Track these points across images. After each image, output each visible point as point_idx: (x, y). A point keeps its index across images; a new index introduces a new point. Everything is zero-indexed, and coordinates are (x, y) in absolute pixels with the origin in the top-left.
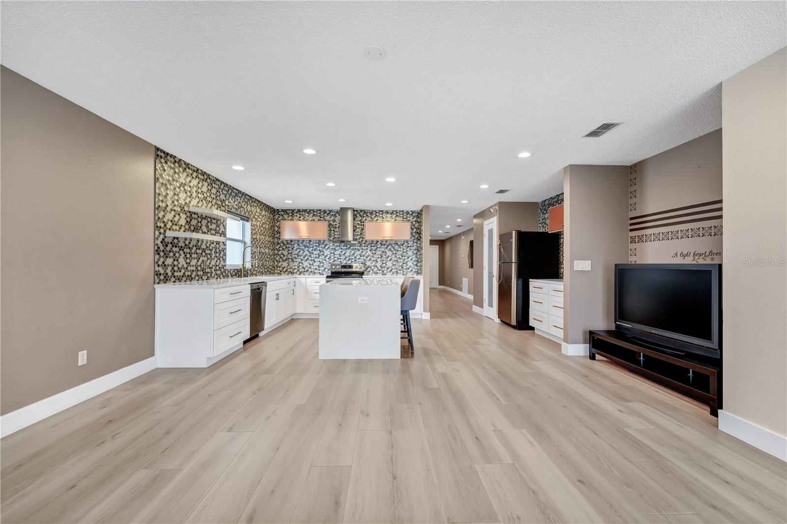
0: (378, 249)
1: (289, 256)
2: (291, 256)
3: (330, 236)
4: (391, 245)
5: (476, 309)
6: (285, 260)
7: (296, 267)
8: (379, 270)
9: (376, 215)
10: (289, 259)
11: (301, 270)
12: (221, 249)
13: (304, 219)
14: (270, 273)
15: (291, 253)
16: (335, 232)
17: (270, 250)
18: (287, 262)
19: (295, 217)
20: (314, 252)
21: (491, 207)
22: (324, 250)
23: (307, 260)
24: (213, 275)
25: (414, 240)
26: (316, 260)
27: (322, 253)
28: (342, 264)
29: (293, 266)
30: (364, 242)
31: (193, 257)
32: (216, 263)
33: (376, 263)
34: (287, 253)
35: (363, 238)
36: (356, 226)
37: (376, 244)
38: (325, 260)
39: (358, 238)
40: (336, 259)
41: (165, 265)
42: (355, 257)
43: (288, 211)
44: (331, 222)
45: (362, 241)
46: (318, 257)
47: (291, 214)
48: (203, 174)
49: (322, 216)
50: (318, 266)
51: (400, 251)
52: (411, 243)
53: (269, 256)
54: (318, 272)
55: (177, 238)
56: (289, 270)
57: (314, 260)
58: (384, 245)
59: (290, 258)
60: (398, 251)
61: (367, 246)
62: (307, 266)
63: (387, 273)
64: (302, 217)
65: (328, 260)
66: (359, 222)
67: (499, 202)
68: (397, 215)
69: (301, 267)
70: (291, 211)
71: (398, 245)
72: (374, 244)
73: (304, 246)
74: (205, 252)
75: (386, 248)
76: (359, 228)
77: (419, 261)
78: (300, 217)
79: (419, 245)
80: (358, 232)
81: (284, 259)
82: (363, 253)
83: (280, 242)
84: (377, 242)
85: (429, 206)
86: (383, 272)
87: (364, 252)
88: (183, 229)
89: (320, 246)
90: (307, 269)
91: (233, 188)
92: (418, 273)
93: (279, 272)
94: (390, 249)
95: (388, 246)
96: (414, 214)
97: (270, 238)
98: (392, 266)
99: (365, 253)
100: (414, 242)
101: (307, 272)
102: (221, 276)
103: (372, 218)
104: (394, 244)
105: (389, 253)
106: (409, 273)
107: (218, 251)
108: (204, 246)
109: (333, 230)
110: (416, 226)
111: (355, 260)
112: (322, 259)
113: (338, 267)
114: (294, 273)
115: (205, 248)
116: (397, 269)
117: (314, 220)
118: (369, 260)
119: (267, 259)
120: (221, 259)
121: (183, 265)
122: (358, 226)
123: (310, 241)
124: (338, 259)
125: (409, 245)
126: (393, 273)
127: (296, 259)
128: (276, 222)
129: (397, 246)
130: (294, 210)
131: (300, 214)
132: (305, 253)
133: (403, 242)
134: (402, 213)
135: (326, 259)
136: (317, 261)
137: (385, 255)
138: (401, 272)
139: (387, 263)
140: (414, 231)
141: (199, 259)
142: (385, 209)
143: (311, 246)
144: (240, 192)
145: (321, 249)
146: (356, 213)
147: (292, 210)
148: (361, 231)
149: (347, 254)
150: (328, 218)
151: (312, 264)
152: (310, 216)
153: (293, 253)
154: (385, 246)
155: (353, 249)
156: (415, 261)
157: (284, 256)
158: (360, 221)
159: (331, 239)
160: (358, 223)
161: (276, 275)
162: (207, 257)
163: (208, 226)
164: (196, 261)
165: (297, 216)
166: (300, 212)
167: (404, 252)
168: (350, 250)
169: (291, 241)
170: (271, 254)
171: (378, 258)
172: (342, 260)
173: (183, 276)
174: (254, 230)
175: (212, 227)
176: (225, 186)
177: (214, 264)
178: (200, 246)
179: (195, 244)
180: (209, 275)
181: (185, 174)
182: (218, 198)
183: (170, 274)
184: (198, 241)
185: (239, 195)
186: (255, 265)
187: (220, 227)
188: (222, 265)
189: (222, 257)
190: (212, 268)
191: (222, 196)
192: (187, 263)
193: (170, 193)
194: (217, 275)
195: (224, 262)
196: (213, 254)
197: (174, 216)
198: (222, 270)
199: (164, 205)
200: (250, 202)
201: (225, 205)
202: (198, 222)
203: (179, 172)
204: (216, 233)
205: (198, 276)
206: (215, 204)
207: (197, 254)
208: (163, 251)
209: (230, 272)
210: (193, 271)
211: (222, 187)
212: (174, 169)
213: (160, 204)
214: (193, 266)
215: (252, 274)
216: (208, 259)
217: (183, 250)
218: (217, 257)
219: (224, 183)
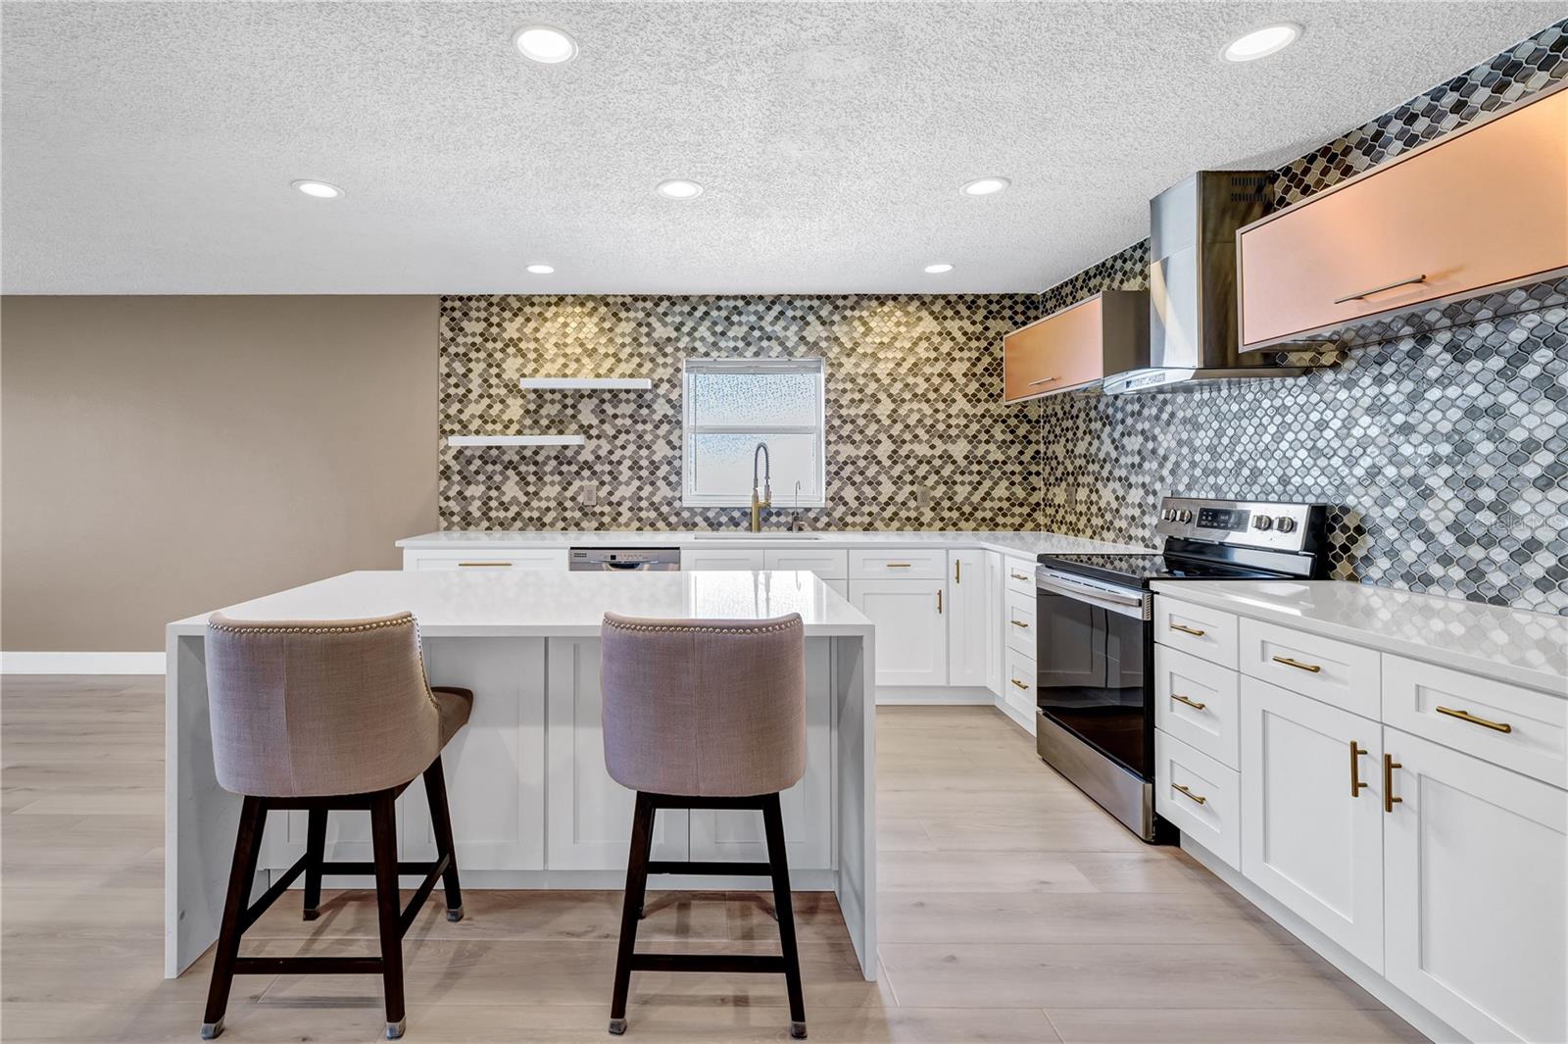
1: (1068, 463)
2: (1073, 463)
6: (1062, 480)
7: (1084, 509)
10: (1068, 474)
11: (1093, 521)
12: (656, 458)
15: (1073, 452)
18: (1064, 485)
20: (1126, 441)
22: (1157, 431)
23: (1108, 480)
24: (622, 520)
26: (1133, 480)
27: (1151, 445)
29: (1077, 502)
31: (548, 482)
32: (636, 494)
33: (1416, 505)
34: (1064, 453)
38: (1162, 479)
40: (1198, 472)
42: (1284, 463)
46: (1140, 466)
48: (584, 300)
50: (1140, 506)
53: (976, 467)
55: (498, 448)
57: (1127, 479)
62: (1109, 504)
63: (1511, 592)
69: (1094, 510)
73: (1101, 419)
81: (1059, 474)
88: (515, 427)
89: (1146, 413)
90: (1108, 517)
91: (720, 298)
97: (991, 405)
102: (660, 524)
107: (644, 464)
108: (586, 458)
115: (591, 459)
119: (965, 478)
121: (515, 498)
127: (1084, 475)
132: (1104, 449)
135: (1164, 473)
136: (1137, 486)
141: (569, 483)
143: (1120, 417)
144: (754, 300)
145: (1147, 426)
151: (1124, 499)
153: (1077, 452)
157: (1059, 464)
162: (599, 479)
163: (603, 411)
164: (559, 488)
170: (997, 457)
174: (852, 390)
175: (619, 411)
176: (673, 304)
177: (628, 495)
178: (574, 457)
179: (553, 454)
180: (606, 519)
181: (520, 320)
182: (644, 340)
183: (477, 514)
184: (565, 447)
185: (752, 308)
186: (857, 498)
187: (655, 407)
188: (665, 498)
189: (665, 478)
190: (619, 504)
191: (661, 332)
192: (527, 494)
193: (478, 368)
194: (640, 520)
195: (674, 490)
196: (625, 473)
197: (490, 406)
198: (665, 509)
199: (461, 391)
200: (824, 313)
201: (677, 349)
202: (565, 407)
203: (504, 320)
204: (636, 422)
205: (564, 519)
206: (631, 355)
207: (561, 473)
208: (460, 473)
209: (701, 514)
210: (548, 509)
211: (661, 310)
212: (486, 320)
213: (452, 391)
214: (548, 499)
215: (843, 525)
216: (603, 483)
217: (515, 468)
218: (640, 478)
219: (669, 298)
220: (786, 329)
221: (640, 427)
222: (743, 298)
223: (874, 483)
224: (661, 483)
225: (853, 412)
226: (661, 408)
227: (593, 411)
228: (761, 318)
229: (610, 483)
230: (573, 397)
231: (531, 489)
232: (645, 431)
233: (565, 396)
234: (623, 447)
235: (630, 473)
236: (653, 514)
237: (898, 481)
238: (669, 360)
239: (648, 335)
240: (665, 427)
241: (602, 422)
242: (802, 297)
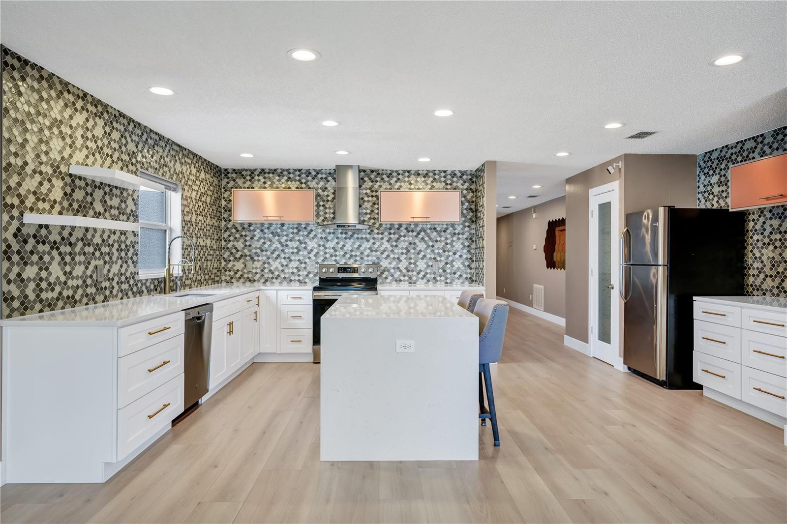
0: (402, 238)
1: (246, 251)
2: (250, 251)
3: (318, 216)
4: (425, 231)
5: (570, 342)
6: (240, 258)
7: (258, 271)
8: (404, 276)
9: (399, 179)
10: (246, 256)
11: (266, 276)
13: (271, 186)
14: (214, 282)
15: (250, 246)
16: (326, 208)
17: (214, 242)
18: (242, 261)
19: (256, 183)
20: (289, 243)
21: (610, 163)
22: (307, 240)
23: (277, 258)
25: (465, 221)
26: (293, 258)
27: (303, 245)
28: (338, 266)
29: (253, 268)
30: (377, 225)
31: (77, 261)
32: (119, 270)
33: (398, 264)
34: (243, 246)
35: (374, 219)
36: (362, 199)
37: (398, 229)
38: (309, 258)
39: (366, 219)
40: (328, 256)
41: (22, 281)
42: (362, 253)
43: (244, 173)
44: (320, 191)
45: (374, 223)
46: (297, 253)
47: (248, 178)
48: (96, 103)
49: (304, 181)
50: (297, 268)
51: (440, 241)
52: (459, 229)
53: (212, 252)
54: (297, 278)
55: (47, 227)
56: (246, 276)
57: (289, 258)
58: (413, 231)
59: (248, 253)
60: (437, 241)
61: (382, 234)
62: (277, 268)
63: (417, 280)
64: (269, 183)
65: (314, 258)
66: (368, 191)
67: (625, 154)
68: (435, 179)
69: (266, 271)
70: (249, 173)
71: (437, 231)
72: (395, 229)
73: (272, 233)
74: (100, 250)
75: (416, 236)
76: (368, 201)
77: (474, 259)
78: (265, 183)
79: (473, 231)
80: (366, 209)
81: (238, 256)
82: (376, 246)
83: (229, 226)
84: (400, 225)
85: (495, 162)
86: (410, 278)
87: (378, 244)
88: (57, 207)
89: (301, 233)
90: (276, 273)
91: (151, 131)
92: (473, 281)
93: (228, 278)
94: (423, 239)
95: (419, 234)
96: (465, 177)
97: (214, 221)
98: (426, 269)
99: (379, 247)
100: (465, 227)
101: (277, 278)
102: (130, 293)
103: (390, 184)
104: (430, 229)
105: (421, 246)
106: (457, 281)
107: (123, 246)
108: (97, 240)
109: (324, 206)
110: (469, 197)
111: (362, 258)
112: (303, 255)
113: (331, 270)
114: (254, 281)
115: (100, 241)
116: (434, 273)
117: (289, 188)
118: (386, 258)
119: (210, 258)
120: (130, 262)
121: (58, 278)
122: (366, 199)
123: (283, 225)
124: (331, 256)
125: (457, 232)
126: (428, 281)
127: (258, 256)
128: (223, 190)
129: (435, 233)
130: (255, 170)
131: (265, 178)
132: (274, 246)
133: (445, 226)
134: (443, 174)
135: (310, 255)
136: (295, 260)
137: (414, 249)
138: (443, 278)
139: (417, 263)
140: (465, 207)
141: (89, 263)
142: (413, 168)
143: (285, 233)
144: (161, 138)
145: (301, 238)
146: (366, 175)
147: (250, 170)
148: (372, 206)
149: (348, 247)
150: (313, 184)
151: (287, 266)
152: (283, 181)
153: (253, 246)
154: (415, 234)
155: (358, 238)
156: (467, 258)
157: (238, 251)
158: (370, 189)
159: (320, 221)
160: (366, 194)
161: (224, 284)
162: (103, 259)
163: (105, 202)
164: (83, 267)
165: (259, 180)
166: (265, 173)
167: (447, 244)
168: (352, 240)
169: (250, 225)
170: (215, 247)
171: (402, 253)
172: (338, 258)
173: (58, 299)
174: (187, 206)
175: (112, 203)
177: (116, 271)
178: (91, 239)
179: (80, 235)
180: (107, 292)
182: (124, 149)
183: (32, 296)
184: (87, 229)
187: (128, 202)
188: (131, 273)
189: (131, 258)
190: (113, 279)
191: (130, 145)
192: (65, 273)
194: (122, 290)
195: (135, 266)
197: (41, 183)
198: (132, 281)
199: (20, 162)
201: (137, 161)
202: (87, 193)
205: (87, 295)
207: (84, 253)
209: (145, 284)
210: (78, 287)
213: (12, 160)
214: (77, 277)
216: (105, 262)
217: (57, 248)
219: (133, 121)
220: (170, 161)
225: (187, 218)
226: (130, 204)
227: (101, 201)
229: (109, 262)
233: (87, 184)
235: (117, 254)
236: (127, 286)
238: (134, 168)
239: (125, 145)
241: (105, 210)
242: (175, 144)
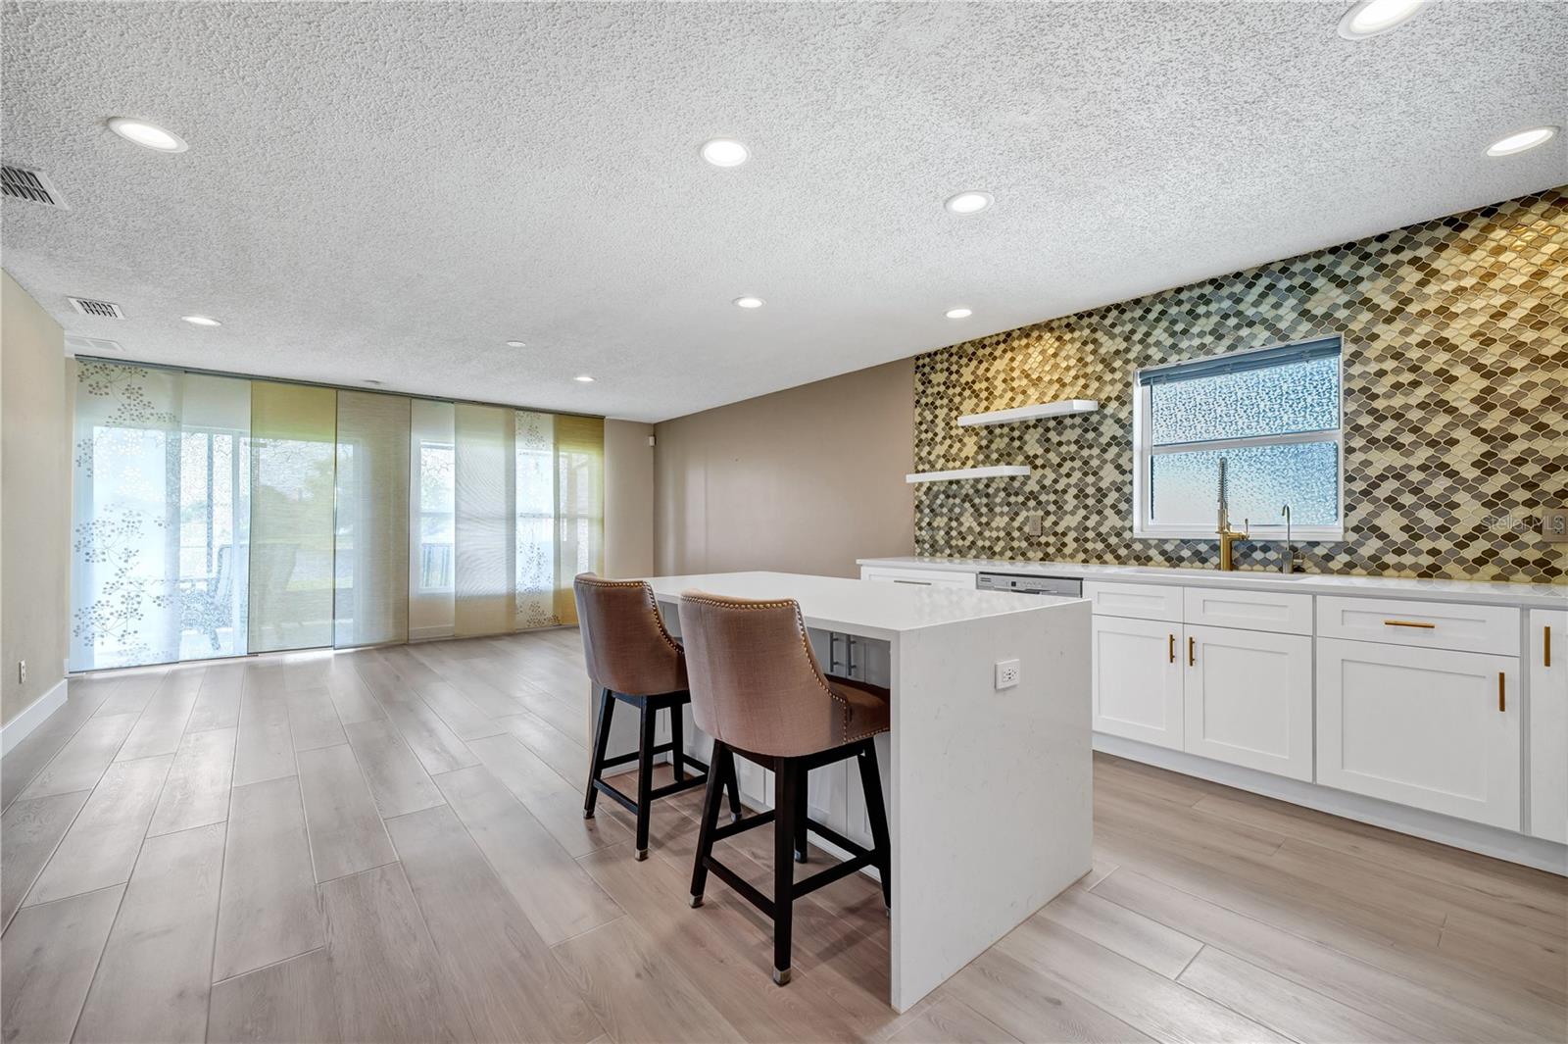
24: (1067, 551)
31: (998, 512)
32: (1082, 524)
74: (1036, 499)
88: (971, 462)
102: (1108, 557)
108: (1031, 487)
115: (1037, 490)
121: (971, 529)
141: (1017, 514)
162: (1045, 509)
163: (1048, 440)
164: (1006, 519)
173: (970, 548)
174: (1397, 371)
175: (1064, 439)
176: (1123, 312)
177: (1073, 525)
178: (1020, 488)
179: (1002, 485)
180: (1051, 550)
181: (974, 363)
182: (1090, 358)
183: (942, 542)
184: (1013, 478)
185: (1225, 291)
186: (1406, 529)
187: (1102, 429)
188: (1113, 528)
189: (1113, 507)
190: (1064, 534)
191: (1108, 346)
192: (980, 524)
193: (942, 413)
194: (1086, 551)
195: (1123, 519)
196: (1070, 502)
197: (951, 446)
198: (1113, 540)
199: (930, 435)
200: (1342, 270)
201: (1127, 362)
202: (1012, 439)
203: (961, 366)
204: (1081, 448)
205: (1012, 549)
206: (1076, 377)
207: (1009, 504)
208: (929, 506)
209: (1156, 547)
210: (998, 539)
211: (1108, 322)
212: (948, 369)
213: (924, 436)
214: (998, 529)
215: (1377, 567)
216: (1048, 513)
217: (971, 501)
218: (1086, 507)
219: (1117, 306)
220: (1276, 306)
221: (1085, 453)
222: (1212, 281)
223: (1444, 506)
224: (1108, 512)
225: (1398, 401)
226: (1109, 429)
227: (1038, 441)
228: (1238, 301)
229: (1055, 513)
230: (1019, 428)
231: (984, 520)
232: (1091, 457)
233: (1012, 429)
234: (1068, 475)
235: (1075, 502)
236: (1100, 546)
237: (1497, 502)
238: (1118, 375)
239: (1094, 352)
240: (1114, 450)
241: (1047, 451)
242: (1304, 258)
